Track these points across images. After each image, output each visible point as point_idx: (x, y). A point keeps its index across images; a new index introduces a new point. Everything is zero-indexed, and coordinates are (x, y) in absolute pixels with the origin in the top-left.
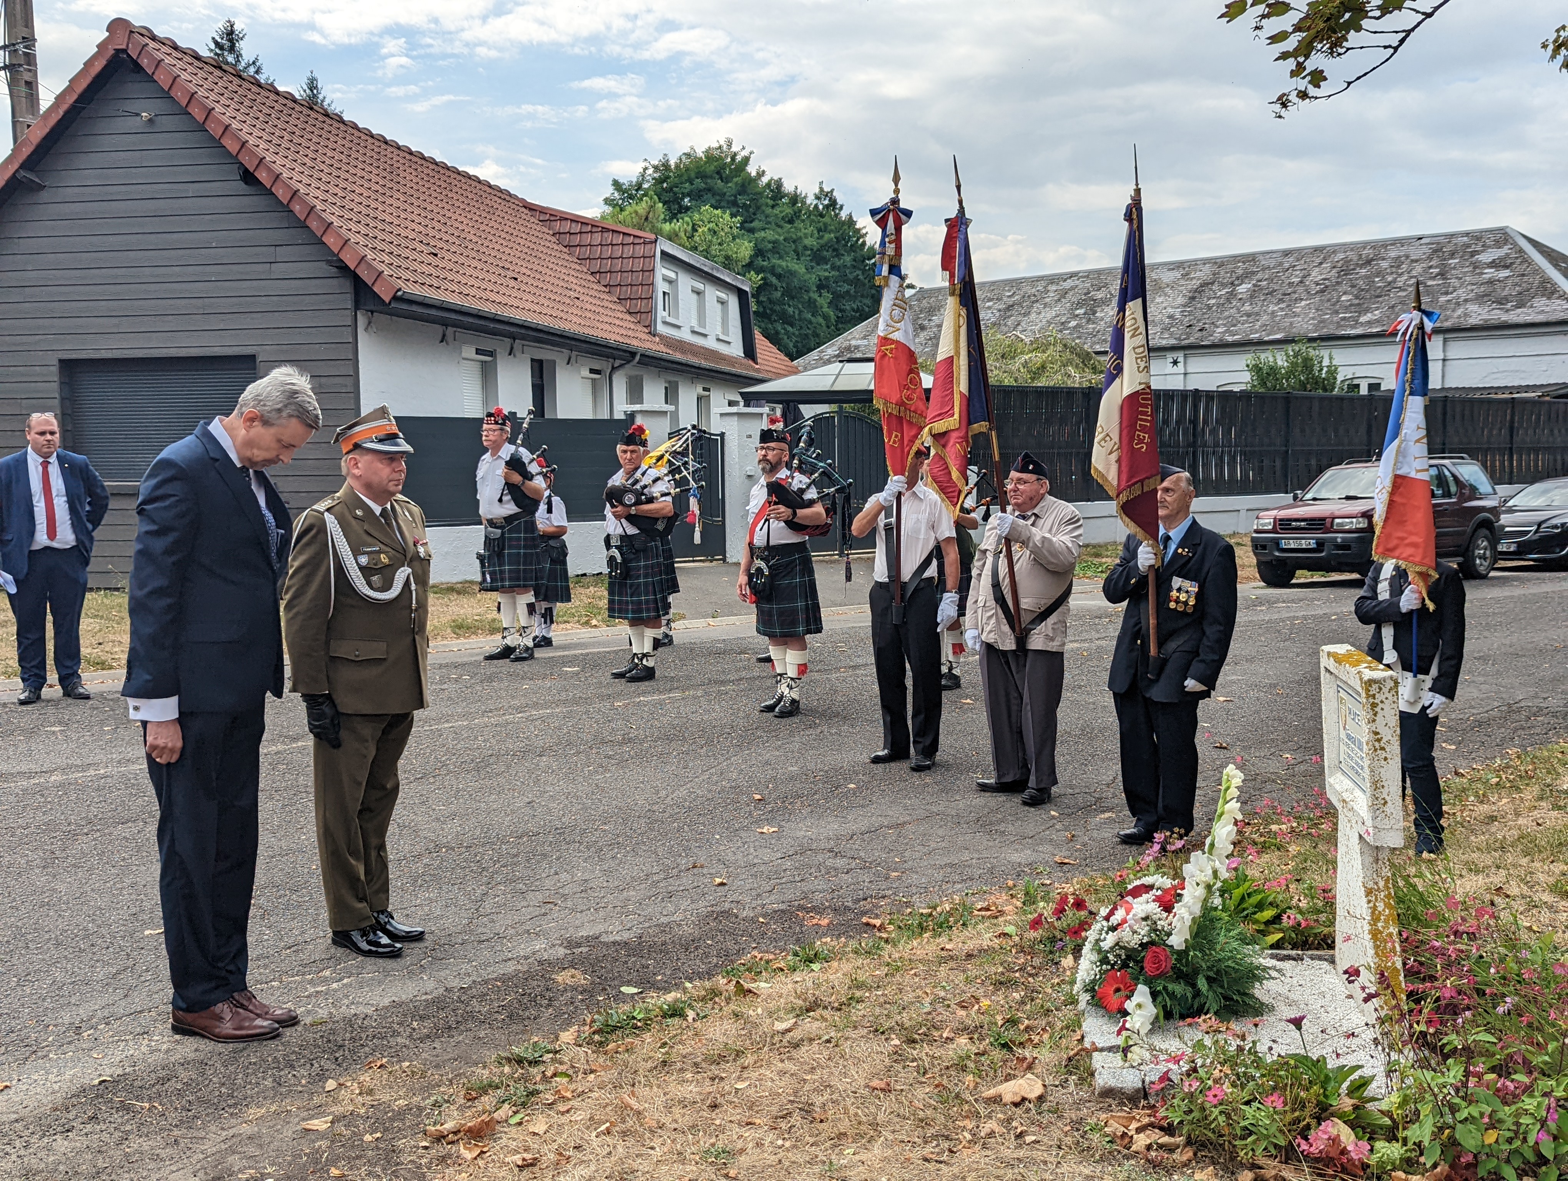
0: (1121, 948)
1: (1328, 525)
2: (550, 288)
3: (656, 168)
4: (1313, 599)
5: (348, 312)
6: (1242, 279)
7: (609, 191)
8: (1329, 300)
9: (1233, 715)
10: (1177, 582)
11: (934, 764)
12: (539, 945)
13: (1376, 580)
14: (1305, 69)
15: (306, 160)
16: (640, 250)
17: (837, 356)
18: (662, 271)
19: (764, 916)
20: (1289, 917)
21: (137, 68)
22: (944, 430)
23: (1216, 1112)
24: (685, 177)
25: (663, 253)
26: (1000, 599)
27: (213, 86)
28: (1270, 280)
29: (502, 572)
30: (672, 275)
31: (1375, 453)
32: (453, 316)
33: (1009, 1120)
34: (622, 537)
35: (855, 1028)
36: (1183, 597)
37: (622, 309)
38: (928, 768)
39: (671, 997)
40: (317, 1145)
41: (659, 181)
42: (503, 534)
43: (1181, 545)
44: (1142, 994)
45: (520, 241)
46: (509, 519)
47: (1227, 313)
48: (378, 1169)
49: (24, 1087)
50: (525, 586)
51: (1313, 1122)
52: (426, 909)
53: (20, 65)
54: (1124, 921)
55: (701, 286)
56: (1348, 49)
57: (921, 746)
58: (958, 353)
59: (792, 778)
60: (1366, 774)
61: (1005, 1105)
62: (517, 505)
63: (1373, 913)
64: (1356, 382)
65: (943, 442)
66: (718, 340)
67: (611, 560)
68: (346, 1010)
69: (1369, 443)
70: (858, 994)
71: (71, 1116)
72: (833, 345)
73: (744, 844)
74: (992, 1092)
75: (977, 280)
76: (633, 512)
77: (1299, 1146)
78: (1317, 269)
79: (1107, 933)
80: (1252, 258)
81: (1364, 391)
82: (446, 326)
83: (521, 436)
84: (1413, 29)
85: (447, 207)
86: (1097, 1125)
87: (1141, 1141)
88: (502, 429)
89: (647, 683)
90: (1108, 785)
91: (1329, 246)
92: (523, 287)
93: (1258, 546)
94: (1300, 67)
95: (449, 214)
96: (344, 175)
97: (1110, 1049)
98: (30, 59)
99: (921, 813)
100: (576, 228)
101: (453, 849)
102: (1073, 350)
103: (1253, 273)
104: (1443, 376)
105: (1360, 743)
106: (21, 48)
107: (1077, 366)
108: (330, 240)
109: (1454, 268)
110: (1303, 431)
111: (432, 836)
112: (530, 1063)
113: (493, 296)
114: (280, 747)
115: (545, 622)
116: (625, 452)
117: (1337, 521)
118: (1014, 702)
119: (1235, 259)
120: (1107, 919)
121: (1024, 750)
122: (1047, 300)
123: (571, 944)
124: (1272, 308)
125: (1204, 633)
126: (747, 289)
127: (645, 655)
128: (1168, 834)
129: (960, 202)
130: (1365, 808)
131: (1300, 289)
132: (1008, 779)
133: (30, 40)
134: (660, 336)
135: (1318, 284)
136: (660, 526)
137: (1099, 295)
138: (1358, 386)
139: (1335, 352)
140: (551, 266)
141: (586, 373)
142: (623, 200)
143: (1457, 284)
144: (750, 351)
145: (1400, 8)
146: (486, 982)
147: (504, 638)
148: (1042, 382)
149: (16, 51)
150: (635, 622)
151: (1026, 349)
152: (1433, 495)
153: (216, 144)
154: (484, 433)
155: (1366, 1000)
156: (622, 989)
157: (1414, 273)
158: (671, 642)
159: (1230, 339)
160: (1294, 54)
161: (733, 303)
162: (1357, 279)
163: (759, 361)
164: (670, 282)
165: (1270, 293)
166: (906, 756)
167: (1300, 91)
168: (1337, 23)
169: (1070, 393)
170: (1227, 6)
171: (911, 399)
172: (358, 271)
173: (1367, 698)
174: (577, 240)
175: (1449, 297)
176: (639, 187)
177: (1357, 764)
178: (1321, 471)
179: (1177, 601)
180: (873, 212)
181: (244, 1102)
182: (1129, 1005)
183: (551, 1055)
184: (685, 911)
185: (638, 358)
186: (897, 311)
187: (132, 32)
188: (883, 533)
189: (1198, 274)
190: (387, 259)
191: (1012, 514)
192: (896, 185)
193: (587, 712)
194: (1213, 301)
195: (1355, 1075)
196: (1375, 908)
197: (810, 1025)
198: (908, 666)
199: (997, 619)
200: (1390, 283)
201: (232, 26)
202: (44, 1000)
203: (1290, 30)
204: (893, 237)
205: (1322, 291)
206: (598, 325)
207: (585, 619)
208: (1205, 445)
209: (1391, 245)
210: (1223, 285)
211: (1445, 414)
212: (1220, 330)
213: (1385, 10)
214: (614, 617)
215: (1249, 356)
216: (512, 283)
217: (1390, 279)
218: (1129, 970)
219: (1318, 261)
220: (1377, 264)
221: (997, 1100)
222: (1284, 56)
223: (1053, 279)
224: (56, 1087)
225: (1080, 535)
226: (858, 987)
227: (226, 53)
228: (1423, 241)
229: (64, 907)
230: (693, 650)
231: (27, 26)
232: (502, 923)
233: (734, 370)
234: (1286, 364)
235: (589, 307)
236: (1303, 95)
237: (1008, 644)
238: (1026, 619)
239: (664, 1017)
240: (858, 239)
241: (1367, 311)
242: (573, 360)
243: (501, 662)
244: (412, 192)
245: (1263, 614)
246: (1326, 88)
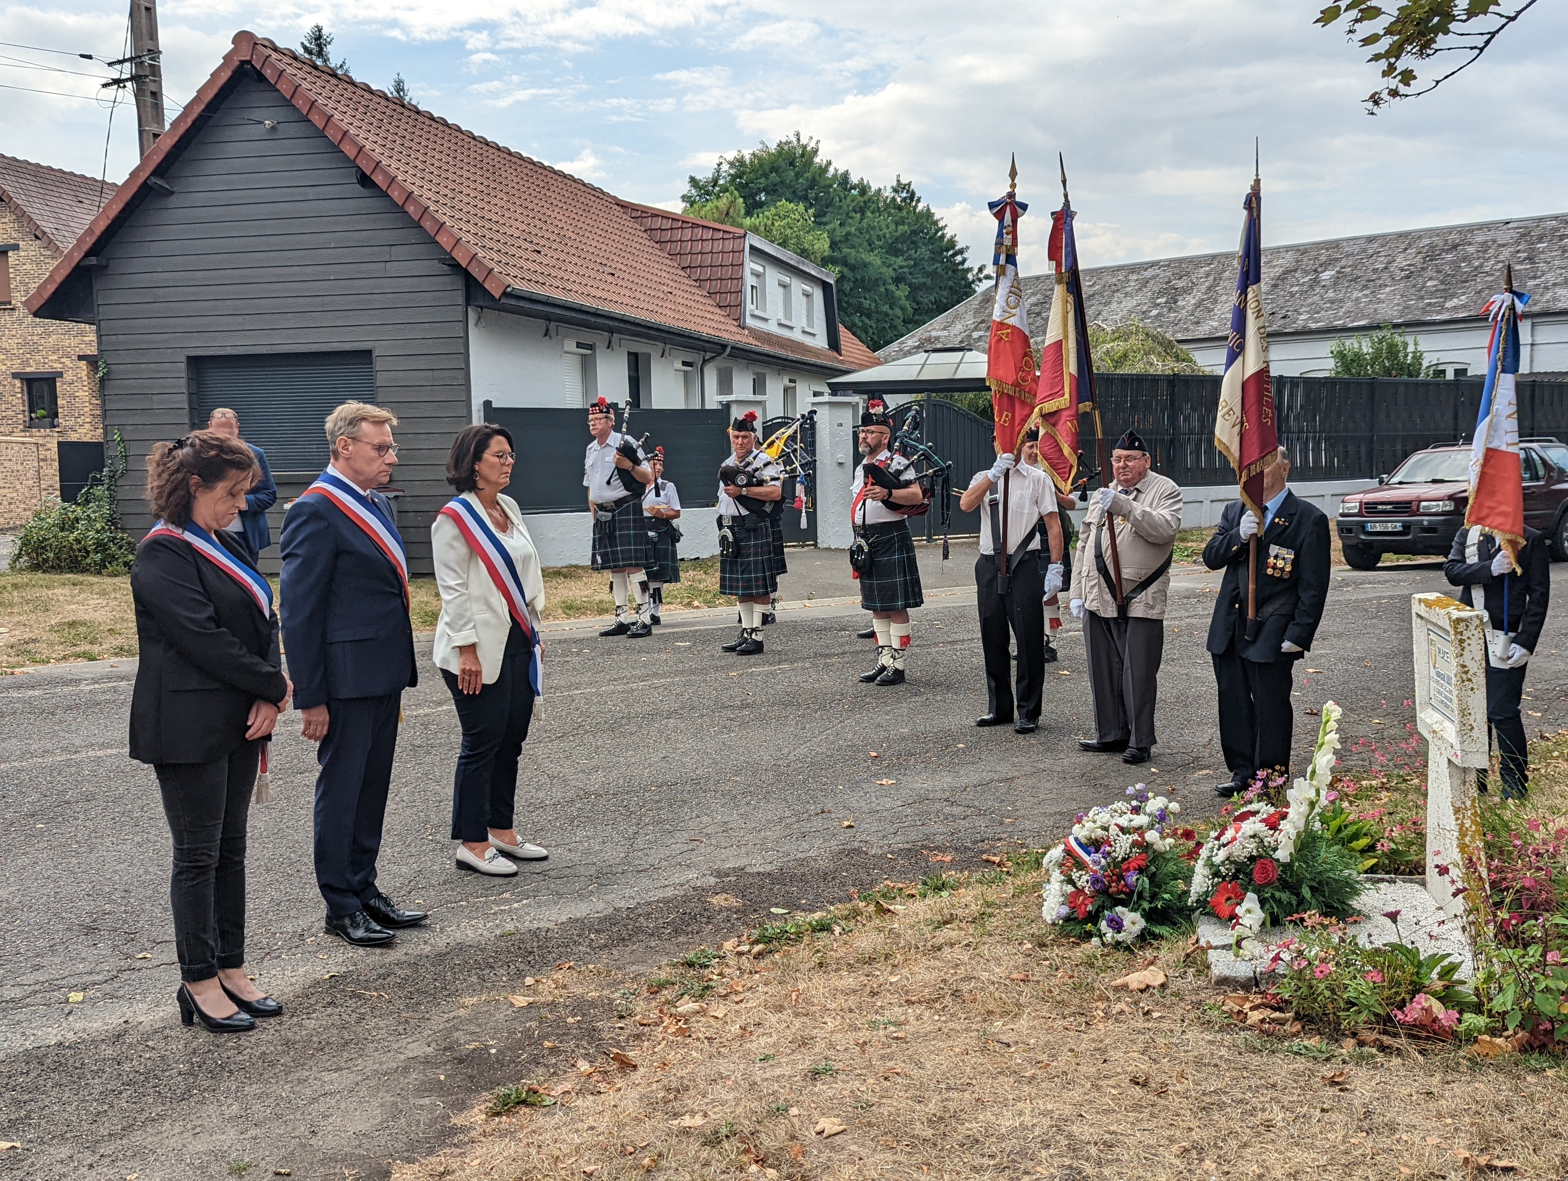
0: (1231, 862)
1: (1414, 508)
2: (645, 283)
3: (732, 164)
4: (1399, 581)
5: (460, 308)
6: (1325, 266)
7: (685, 188)
8: (1414, 286)
9: (1323, 685)
10: (1274, 549)
11: (1037, 727)
12: (692, 874)
13: (1463, 545)
14: (1395, 69)
15: (417, 163)
16: (729, 245)
17: (918, 347)
18: (751, 265)
19: (891, 853)
20: (1382, 845)
21: (261, 78)
22: (1055, 409)
23: (1322, 986)
24: (760, 172)
25: (752, 247)
26: (1102, 569)
27: (331, 94)
28: (1354, 267)
29: (614, 553)
30: (760, 269)
31: (1461, 437)
32: (558, 311)
33: (1136, 1003)
34: (734, 518)
35: (991, 935)
36: (1280, 564)
37: (712, 302)
38: (1032, 730)
39: (818, 915)
40: (528, 1025)
41: (734, 177)
42: (613, 516)
43: (1277, 515)
44: (1251, 901)
45: (615, 237)
46: (619, 502)
47: (1310, 301)
48: (584, 1043)
49: (267, 980)
50: (636, 565)
51: (1408, 997)
52: (586, 844)
53: (146, 76)
54: (1234, 839)
55: (787, 280)
56: (1436, 51)
57: (1025, 710)
58: (1066, 337)
59: (904, 738)
60: (1455, 705)
61: (1132, 991)
62: (627, 489)
63: (1461, 829)
64: (1441, 368)
65: (1052, 421)
66: (804, 332)
67: (723, 539)
68: (528, 924)
69: (1455, 430)
70: (989, 910)
71: (312, 1001)
72: (913, 336)
73: (866, 793)
74: (1119, 981)
75: (1080, 267)
76: (744, 491)
77: (1396, 1016)
78: (1402, 255)
79: (1219, 849)
80: (1335, 245)
81: (1450, 376)
82: (550, 320)
83: (625, 425)
84: (1498, 31)
85: (547, 205)
86: (1214, 1005)
87: (1255, 1017)
88: (607, 417)
89: (756, 656)
90: (1204, 746)
91: (1414, 231)
92: (620, 283)
93: (1345, 529)
94: (1392, 68)
95: (549, 213)
96: (452, 177)
97: (1224, 947)
98: (155, 71)
99: (1028, 769)
100: (668, 224)
101: (601, 795)
102: (1154, 338)
103: (1337, 260)
104: (1532, 361)
105: (1450, 678)
106: (147, 61)
107: (1159, 354)
108: (443, 240)
109: (1543, 252)
110: (1388, 416)
111: (581, 785)
112: (701, 967)
113: (593, 292)
114: (427, 711)
115: (654, 602)
116: (737, 437)
117: (1423, 504)
118: (1116, 666)
119: (1318, 246)
120: (1218, 838)
121: (1125, 712)
122: (1128, 289)
123: (719, 874)
124: (1356, 294)
125: (1299, 598)
126: (832, 282)
127: (754, 630)
128: (1270, 771)
129: (1066, 196)
130: (1454, 734)
131: (1385, 275)
132: (1109, 739)
133: (155, 53)
134: (749, 329)
135: (1402, 270)
136: (768, 508)
137: (1181, 284)
138: (1444, 372)
139: (1420, 338)
140: (644, 261)
141: (678, 365)
142: (700, 196)
143: (1546, 268)
144: (834, 343)
145: (1485, 13)
146: (649, 904)
147: (617, 615)
148: (1125, 370)
149: (142, 63)
150: (746, 598)
151: (1108, 338)
152: (1523, 479)
153: (335, 149)
154: (591, 423)
155: (1455, 895)
156: (772, 910)
157: (1501, 258)
158: (774, 620)
159: (1313, 326)
160: (1387, 55)
161: (818, 295)
162: (1442, 265)
163: (843, 352)
164: (757, 275)
165: (1354, 280)
166: (1009, 720)
167: (1392, 90)
168: (1426, 27)
169: (1155, 379)
170: (1322, 12)
171: (1026, 381)
172: (470, 269)
173: (1456, 634)
174: (667, 236)
175: (1537, 281)
176: (715, 182)
177: (1446, 697)
178: (1406, 455)
179: (1274, 567)
180: (992, 206)
181: (456, 993)
182: (1239, 911)
183: (717, 960)
184: (819, 848)
185: (728, 350)
186: (1012, 298)
187: (256, 44)
188: (988, 508)
189: (1281, 261)
190: (496, 257)
191: (1115, 489)
192: (1013, 180)
193: (705, 681)
194: (1296, 289)
195: (1445, 962)
196: (1462, 824)
197: (948, 933)
198: (1012, 632)
199: (1100, 588)
200: (1476, 268)
201: (320, 31)
202: (267, 913)
203: (1382, 33)
204: (1010, 229)
205: (1407, 277)
206: (691, 318)
207: (686, 601)
208: (1289, 431)
209: (1478, 229)
210: (1306, 273)
211: (1533, 397)
212: (1302, 317)
213: (1471, 13)
214: (725, 593)
215: (1334, 342)
216: (610, 279)
217: (1476, 264)
218: (1239, 881)
219: (1403, 246)
220: (1464, 250)
221: (1125, 987)
222: (1377, 58)
223: (1134, 269)
224: (293, 980)
225: (1180, 509)
226: (989, 906)
227: (314, 58)
228: (1510, 226)
229: (266, 840)
230: (796, 628)
231: (151, 39)
232: (655, 856)
233: (819, 362)
234: (1370, 350)
235: (681, 301)
236: (1394, 93)
237: (1111, 612)
238: (1127, 588)
239: (813, 931)
240: (937, 232)
241: (1453, 296)
242: (667, 352)
243: (616, 638)
244: (514, 191)
245: (1350, 595)
246: (1415, 86)
